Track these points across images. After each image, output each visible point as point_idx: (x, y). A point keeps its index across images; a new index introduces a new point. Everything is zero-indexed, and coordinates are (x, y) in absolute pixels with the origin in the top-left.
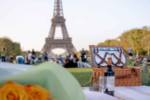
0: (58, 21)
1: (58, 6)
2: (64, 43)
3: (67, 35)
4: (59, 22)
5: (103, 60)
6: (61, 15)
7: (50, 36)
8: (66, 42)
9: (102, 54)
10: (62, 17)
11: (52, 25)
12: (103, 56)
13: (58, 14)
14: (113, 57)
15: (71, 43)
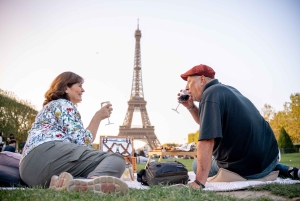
0: (137, 103)
1: (137, 84)
2: (144, 134)
3: (149, 123)
4: (138, 106)
5: (110, 150)
6: (141, 96)
7: (126, 124)
8: (147, 132)
9: (109, 144)
10: (143, 99)
11: (129, 110)
12: (110, 146)
13: (137, 94)
14: (120, 147)
15: (153, 133)
